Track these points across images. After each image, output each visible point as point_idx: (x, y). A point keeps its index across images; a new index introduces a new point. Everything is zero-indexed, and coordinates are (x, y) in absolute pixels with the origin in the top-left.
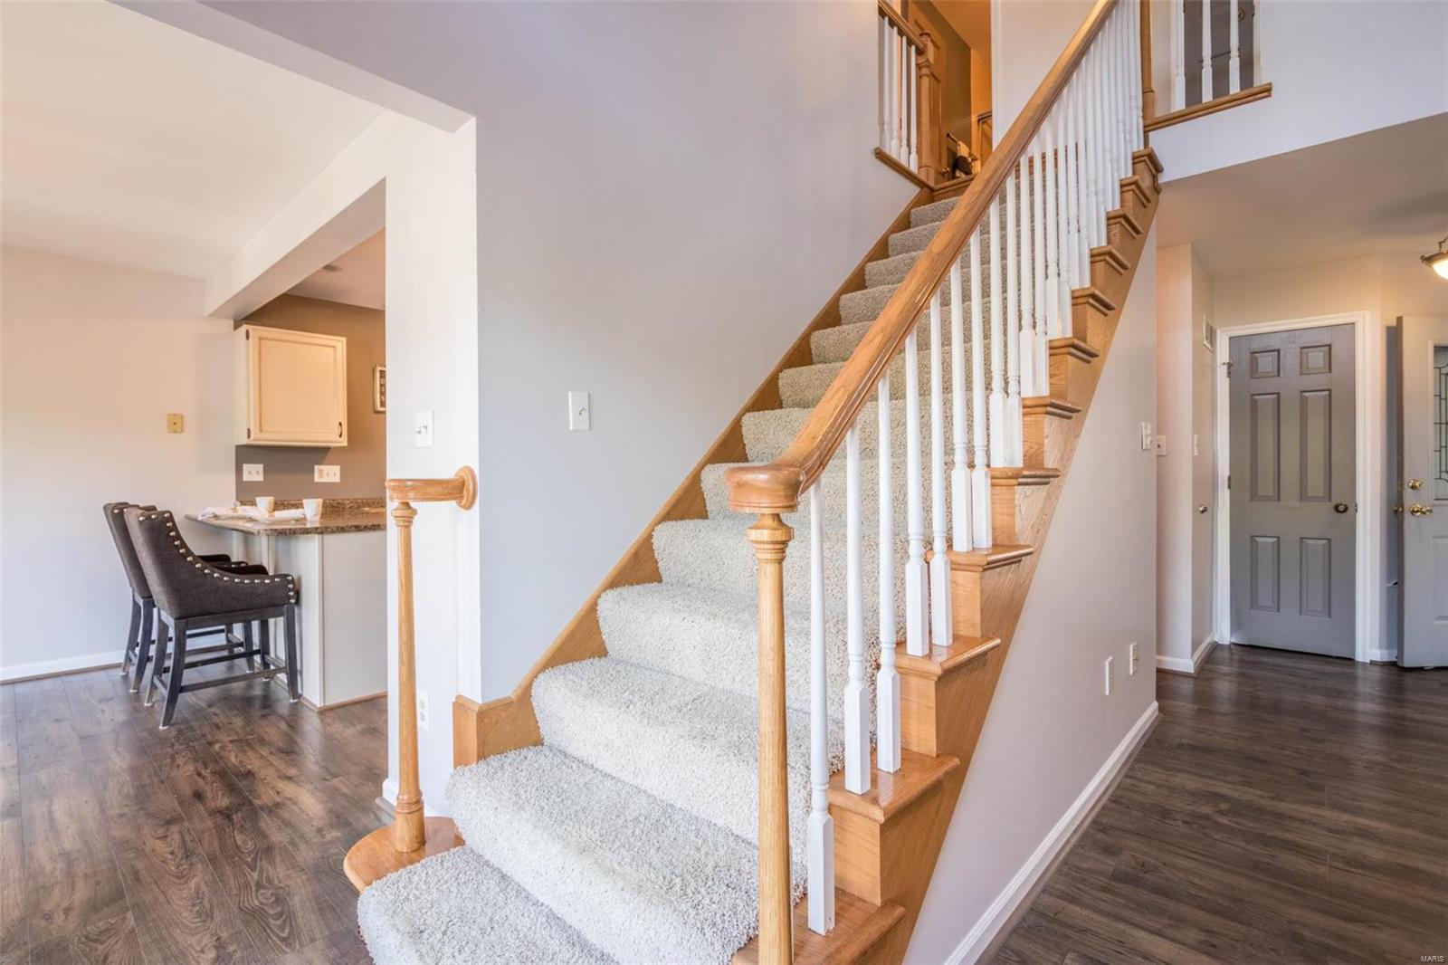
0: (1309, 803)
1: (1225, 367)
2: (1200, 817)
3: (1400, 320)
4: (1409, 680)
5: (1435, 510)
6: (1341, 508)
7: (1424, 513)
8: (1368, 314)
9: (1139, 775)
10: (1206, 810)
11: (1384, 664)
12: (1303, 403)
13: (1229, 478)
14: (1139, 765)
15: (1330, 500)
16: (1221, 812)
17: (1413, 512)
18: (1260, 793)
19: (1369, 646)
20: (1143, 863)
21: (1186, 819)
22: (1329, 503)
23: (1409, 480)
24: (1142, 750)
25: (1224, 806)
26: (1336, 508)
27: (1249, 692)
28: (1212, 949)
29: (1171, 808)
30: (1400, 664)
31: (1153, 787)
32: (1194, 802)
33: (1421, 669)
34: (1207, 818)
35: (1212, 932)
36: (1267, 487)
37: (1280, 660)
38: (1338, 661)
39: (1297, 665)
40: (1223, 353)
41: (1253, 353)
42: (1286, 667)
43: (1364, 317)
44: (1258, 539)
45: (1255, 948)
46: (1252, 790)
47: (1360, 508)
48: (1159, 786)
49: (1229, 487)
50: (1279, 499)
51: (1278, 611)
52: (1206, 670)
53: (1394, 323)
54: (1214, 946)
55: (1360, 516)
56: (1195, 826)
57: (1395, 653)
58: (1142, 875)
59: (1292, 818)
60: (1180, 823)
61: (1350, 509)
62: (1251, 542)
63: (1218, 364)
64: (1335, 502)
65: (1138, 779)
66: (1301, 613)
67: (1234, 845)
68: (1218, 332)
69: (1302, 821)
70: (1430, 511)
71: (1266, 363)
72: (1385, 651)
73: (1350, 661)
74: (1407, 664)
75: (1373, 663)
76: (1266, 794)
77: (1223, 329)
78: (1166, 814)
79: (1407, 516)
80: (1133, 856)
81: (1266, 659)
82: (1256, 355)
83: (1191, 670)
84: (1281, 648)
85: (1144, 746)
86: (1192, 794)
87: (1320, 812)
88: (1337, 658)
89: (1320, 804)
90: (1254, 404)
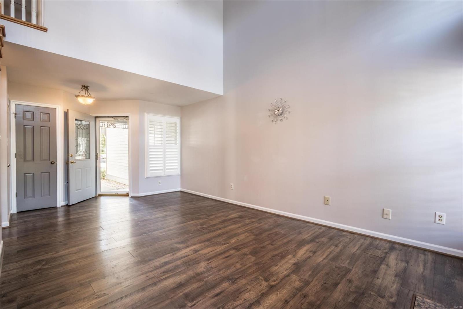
0: (66, 249)
1: (14, 115)
2: (38, 270)
3: (68, 110)
4: (71, 208)
5: (76, 162)
6: (53, 163)
7: (74, 163)
8: (60, 106)
9: (7, 269)
10: (39, 267)
11: (65, 206)
12: (41, 131)
13: (16, 154)
14: (5, 266)
15: (50, 160)
16: (44, 265)
17: (71, 163)
18: (51, 253)
19: (61, 202)
20: (27, 296)
21: (34, 273)
22: (49, 161)
23: (70, 154)
24: (3, 261)
25: (43, 263)
26: (51, 163)
27: (32, 226)
28: (63, 304)
29: (26, 273)
30: (69, 205)
31: (16, 270)
32: (33, 267)
33: (73, 205)
34: (40, 269)
35: (60, 300)
36: (29, 157)
37: (37, 213)
38: (53, 208)
39: (43, 213)
40: (13, 109)
41: (24, 111)
42: (39, 214)
43: (59, 107)
44: (26, 174)
45: (74, 295)
46: (49, 254)
47: (58, 163)
48: (18, 269)
49: (16, 157)
50: (34, 161)
51: (34, 197)
52: (13, 224)
53: (66, 111)
54: (63, 303)
55: (58, 165)
56: (38, 274)
57: (67, 202)
58: (29, 300)
59: (64, 255)
60: (32, 276)
61: (55, 163)
62: (24, 175)
63: (11, 113)
64: (51, 161)
65: (8, 271)
66: (41, 196)
67: (53, 272)
68: (11, 101)
69: (67, 255)
70: (75, 162)
71: (29, 116)
72: (65, 202)
73: (56, 208)
74: (71, 204)
75: (62, 206)
76: (54, 253)
77: (13, 101)
78: (25, 276)
79: (70, 164)
80: (21, 297)
81: (32, 214)
82: (26, 112)
83: (8, 225)
84: (34, 209)
85: (3, 258)
86: (31, 265)
87: (70, 250)
88: (52, 207)
89: (68, 248)
90: (25, 129)
